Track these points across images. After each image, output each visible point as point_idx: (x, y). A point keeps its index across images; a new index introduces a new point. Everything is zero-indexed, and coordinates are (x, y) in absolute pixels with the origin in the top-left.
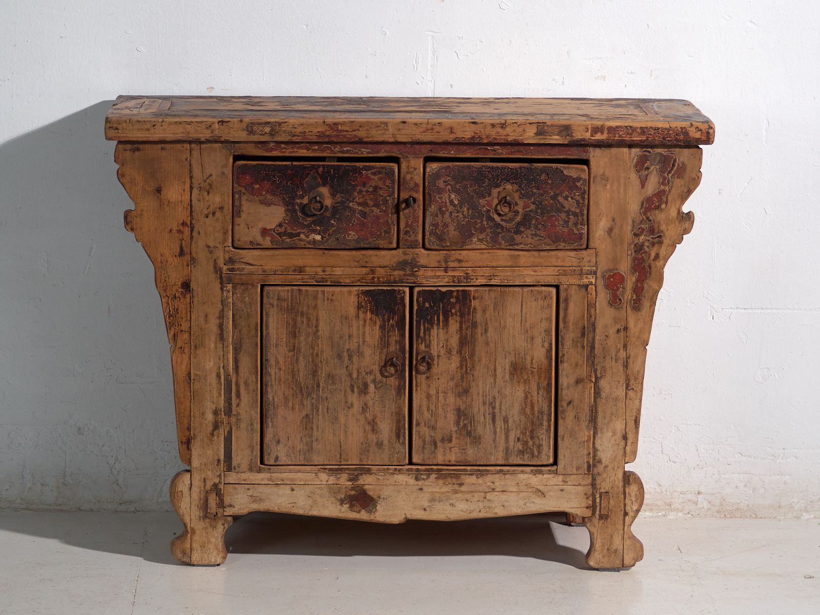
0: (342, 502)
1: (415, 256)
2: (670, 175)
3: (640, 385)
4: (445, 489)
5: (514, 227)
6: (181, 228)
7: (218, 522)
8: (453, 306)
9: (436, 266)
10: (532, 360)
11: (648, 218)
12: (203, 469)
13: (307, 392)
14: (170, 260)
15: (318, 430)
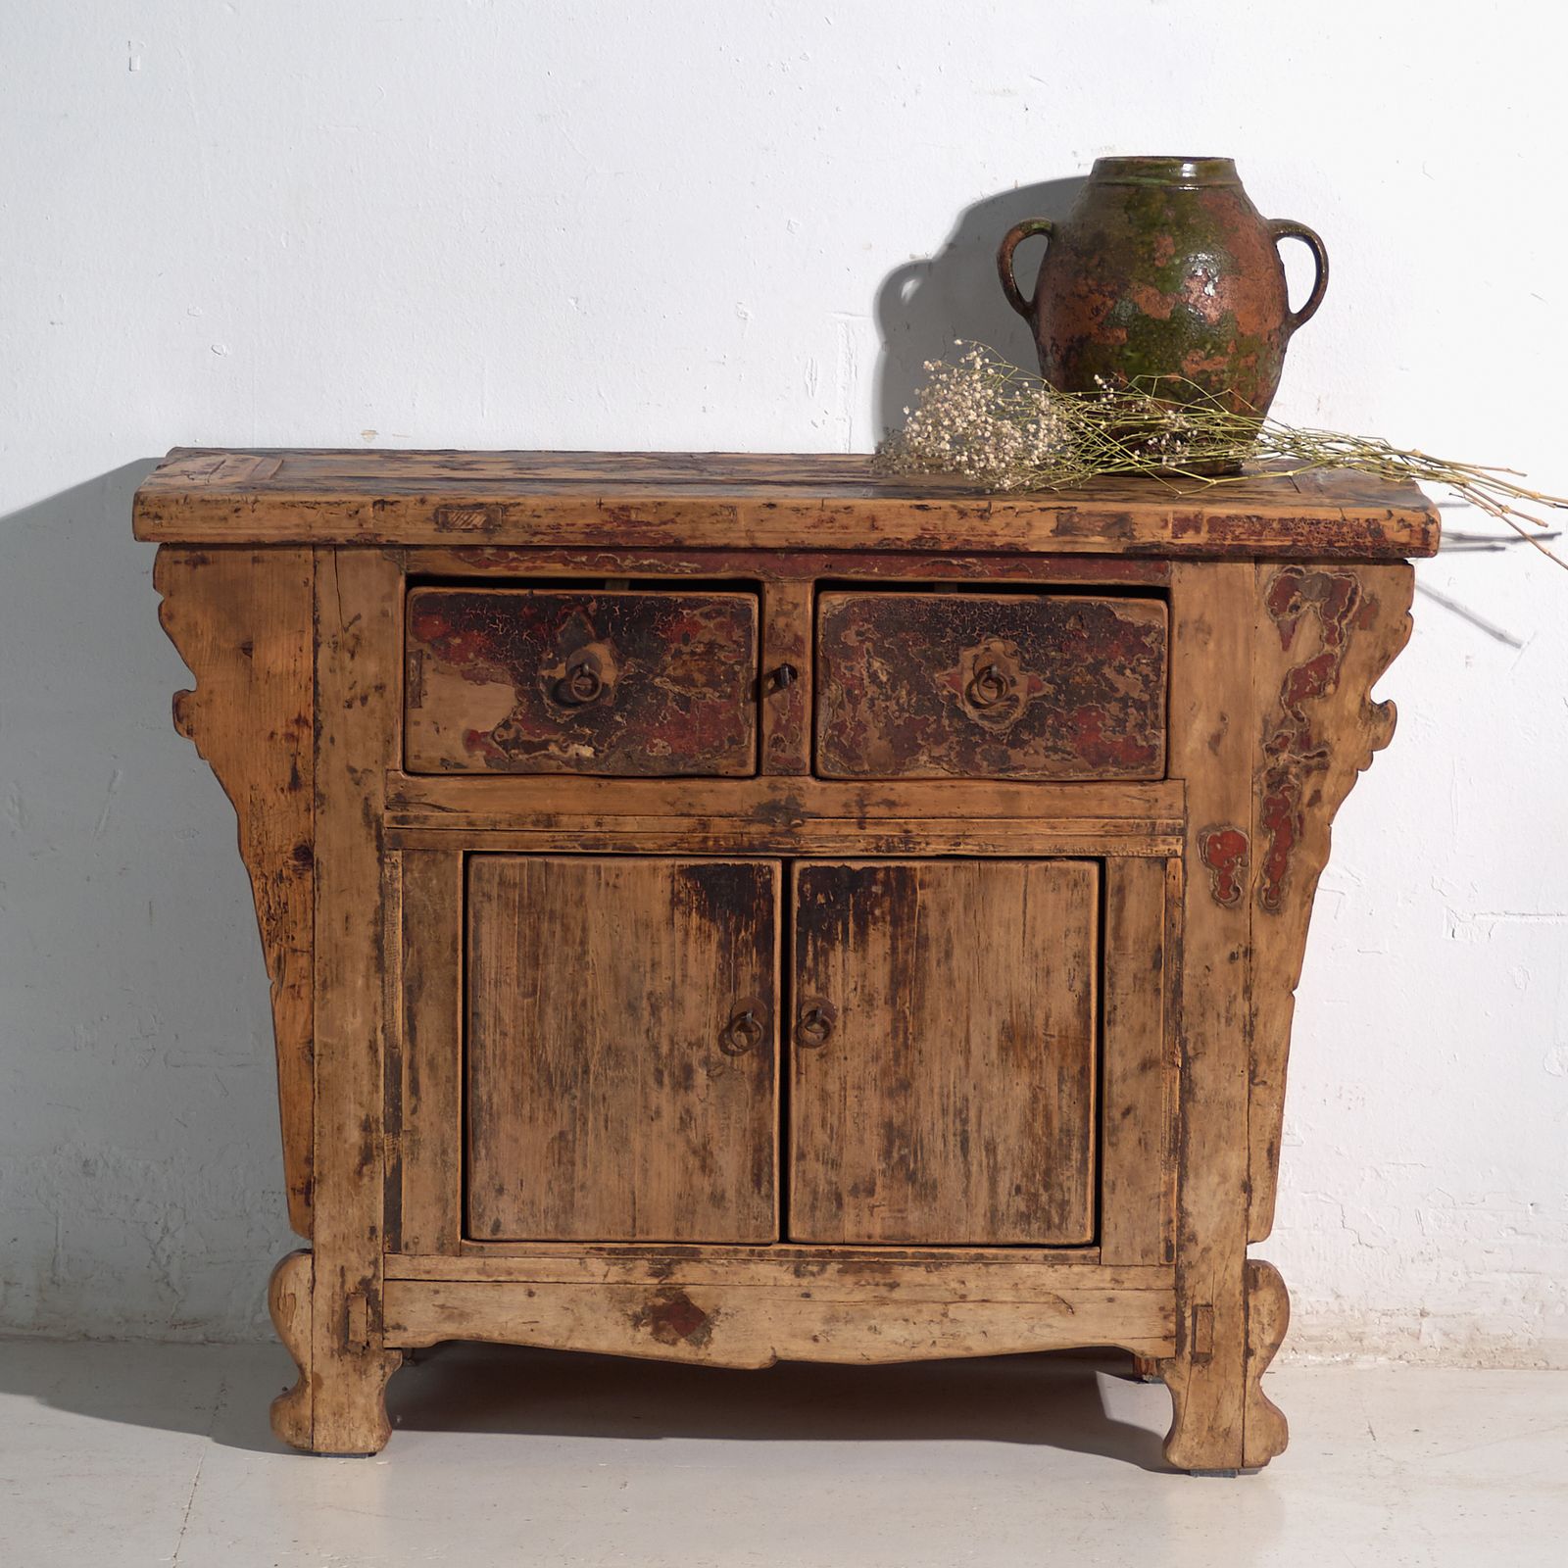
0: (637, 1321)
1: (796, 792)
2: (1344, 622)
3: (1280, 1073)
4: (858, 1296)
5: (1008, 731)
6: (294, 729)
7: (369, 1363)
8: (877, 901)
9: (842, 815)
10: (1047, 1018)
11: (1296, 715)
12: (340, 1248)
13: (561, 1085)
14: (271, 798)
15: (585, 1166)
